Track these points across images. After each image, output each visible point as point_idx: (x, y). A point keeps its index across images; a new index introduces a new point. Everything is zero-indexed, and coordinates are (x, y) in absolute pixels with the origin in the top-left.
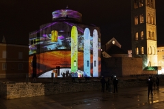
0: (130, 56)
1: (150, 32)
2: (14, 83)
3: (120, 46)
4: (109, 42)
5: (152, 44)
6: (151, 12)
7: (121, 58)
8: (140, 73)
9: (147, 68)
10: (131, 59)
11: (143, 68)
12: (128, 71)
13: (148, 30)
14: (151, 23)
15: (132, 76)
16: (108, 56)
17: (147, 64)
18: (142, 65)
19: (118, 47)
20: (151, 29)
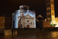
0: (46, 21)
1: (52, 13)
2: (7, 30)
3: (42, 17)
4: (38, 16)
5: (53, 17)
6: (52, 6)
7: (43, 21)
8: (49, 26)
9: (52, 25)
10: (46, 22)
11: (50, 25)
12: (45, 26)
13: (52, 12)
15: (46, 28)
16: (38, 21)
17: (51, 24)
20: (53, 11)
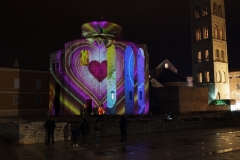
0: (190, 85)
1: (218, 51)
2: (29, 122)
3: (176, 71)
4: (159, 66)
5: (221, 68)
6: (218, 23)
7: (177, 87)
8: (204, 108)
9: (215, 101)
10: (192, 88)
11: (210, 102)
12: (187, 106)
13: (214, 48)
14: (219, 38)
15: (193, 113)
16: (158, 85)
17: (214, 97)
18: (207, 97)
19: (173, 73)
20: (220, 46)
